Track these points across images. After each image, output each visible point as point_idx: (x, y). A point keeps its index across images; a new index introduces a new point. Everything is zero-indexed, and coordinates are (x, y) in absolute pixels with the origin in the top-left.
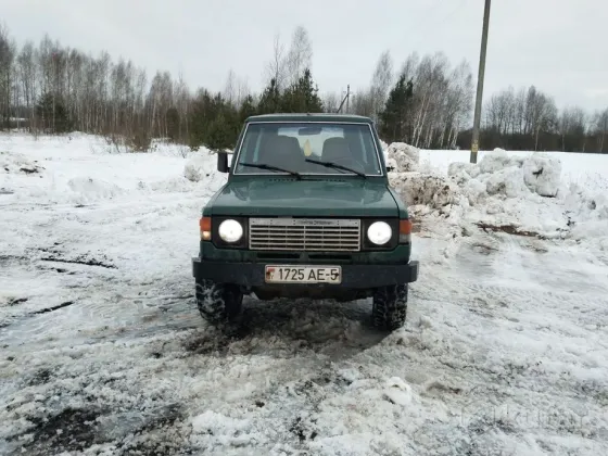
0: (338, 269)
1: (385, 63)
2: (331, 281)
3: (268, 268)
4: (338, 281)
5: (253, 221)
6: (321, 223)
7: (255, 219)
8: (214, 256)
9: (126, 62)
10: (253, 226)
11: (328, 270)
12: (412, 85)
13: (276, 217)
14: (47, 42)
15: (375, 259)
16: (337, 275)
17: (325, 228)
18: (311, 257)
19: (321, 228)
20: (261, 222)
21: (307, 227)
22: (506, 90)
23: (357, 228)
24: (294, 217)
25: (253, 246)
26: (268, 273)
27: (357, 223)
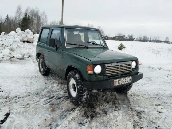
0: (131, 77)
1: (19, 9)
2: (129, 82)
3: (115, 81)
4: (131, 81)
5: (107, 65)
6: (124, 63)
7: (107, 64)
8: (94, 80)
10: (107, 67)
11: (129, 78)
12: (29, 17)
13: (112, 63)
17: (124, 65)
18: (121, 75)
19: (123, 65)
20: (109, 65)
21: (120, 65)
22: (53, 21)
23: (131, 64)
24: (117, 62)
25: (107, 74)
26: (115, 83)
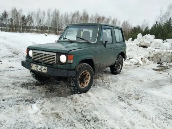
0: (46, 68)
2: (44, 72)
4: (45, 72)
9: (116, 19)
10: (33, 52)
11: (43, 68)
14: (97, 14)
15: (59, 67)
16: (46, 70)
20: (35, 51)
23: (55, 56)
25: (33, 58)
26: (32, 66)
27: (55, 54)
